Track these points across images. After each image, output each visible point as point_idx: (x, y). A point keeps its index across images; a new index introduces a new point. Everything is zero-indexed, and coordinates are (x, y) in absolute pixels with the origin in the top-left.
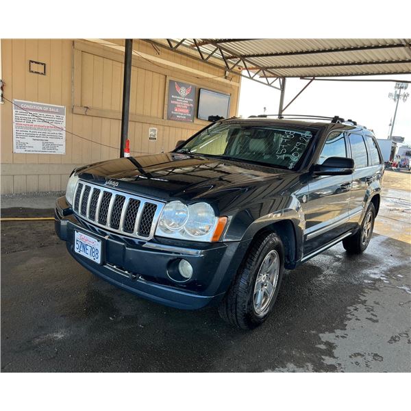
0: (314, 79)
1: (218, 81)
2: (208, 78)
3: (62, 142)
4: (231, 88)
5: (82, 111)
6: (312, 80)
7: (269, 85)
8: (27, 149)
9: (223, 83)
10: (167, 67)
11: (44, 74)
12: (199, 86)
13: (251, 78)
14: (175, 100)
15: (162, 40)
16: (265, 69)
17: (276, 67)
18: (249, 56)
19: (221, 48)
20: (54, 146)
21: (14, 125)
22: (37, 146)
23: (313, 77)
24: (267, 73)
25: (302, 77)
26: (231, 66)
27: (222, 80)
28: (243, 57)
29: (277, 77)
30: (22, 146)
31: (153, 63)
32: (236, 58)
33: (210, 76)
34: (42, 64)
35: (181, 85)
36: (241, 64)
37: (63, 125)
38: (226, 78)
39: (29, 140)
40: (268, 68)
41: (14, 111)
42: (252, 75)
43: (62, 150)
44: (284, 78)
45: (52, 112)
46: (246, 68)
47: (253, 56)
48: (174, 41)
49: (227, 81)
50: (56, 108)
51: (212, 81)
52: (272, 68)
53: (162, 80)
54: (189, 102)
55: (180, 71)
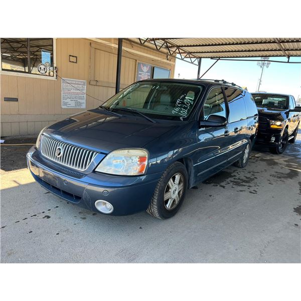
0: (219, 59)
1: (163, 62)
2: (158, 60)
3: (84, 101)
4: (170, 65)
5: (94, 83)
6: (218, 60)
7: (192, 63)
8: (68, 106)
9: (166, 63)
10: (137, 55)
11: (76, 63)
12: (153, 66)
13: (182, 59)
14: (141, 74)
15: (134, 38)
16: (190, 53)
17: (197, 53)
18: (182, 46)
19: (166, 42)
20: (81, 104)
21: (62, 92)
22: (72, 104)
23: (219, 58)
24: (191, 56)
25: (212, 58)
26: (172, 53)
27: (165, 61)
28: (178, 47)
29: (197, 58)
30: (66, 104)
31: (130, 53)
32: (173, 47)
33: (159, 59)
34: (75, 57)
35: (144, 65)
36: (177, 51)
37: (85, 91)
38: (167, 60)
39: (68, 100)
40: (192, 53)
41: (62, 84)
42: (183, 57)
43: (84, 106)
44: (200, 58)
45: (80, 84)
46: (180, 53)
47: (185, 46)
48: (143, 40)
49: (168, 62)
50: (82, 82)
51: (161, 62)
52: (194, 53)
53: (134, 63)
54: (148, 76)
55: (143, 57)
